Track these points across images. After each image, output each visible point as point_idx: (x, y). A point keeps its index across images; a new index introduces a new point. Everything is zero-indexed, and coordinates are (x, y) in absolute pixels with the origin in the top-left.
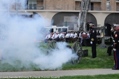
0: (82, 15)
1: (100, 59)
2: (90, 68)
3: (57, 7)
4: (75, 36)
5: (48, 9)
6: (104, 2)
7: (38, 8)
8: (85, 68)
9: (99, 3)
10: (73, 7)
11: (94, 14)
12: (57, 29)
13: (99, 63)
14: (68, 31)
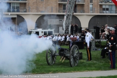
0: (67, 17)
1: (95, 62)
2: (89, 70)
3: (40, 9)
4: (63, 39)
5: (31, 12)
6: (87, 4)
7: (20, 10)
8: (84, 70)
9: (83, 5)
10: (57, 9)
11: (78, 17)
12: (42, 32)
13: (96, 65)
14: (53, 33)
